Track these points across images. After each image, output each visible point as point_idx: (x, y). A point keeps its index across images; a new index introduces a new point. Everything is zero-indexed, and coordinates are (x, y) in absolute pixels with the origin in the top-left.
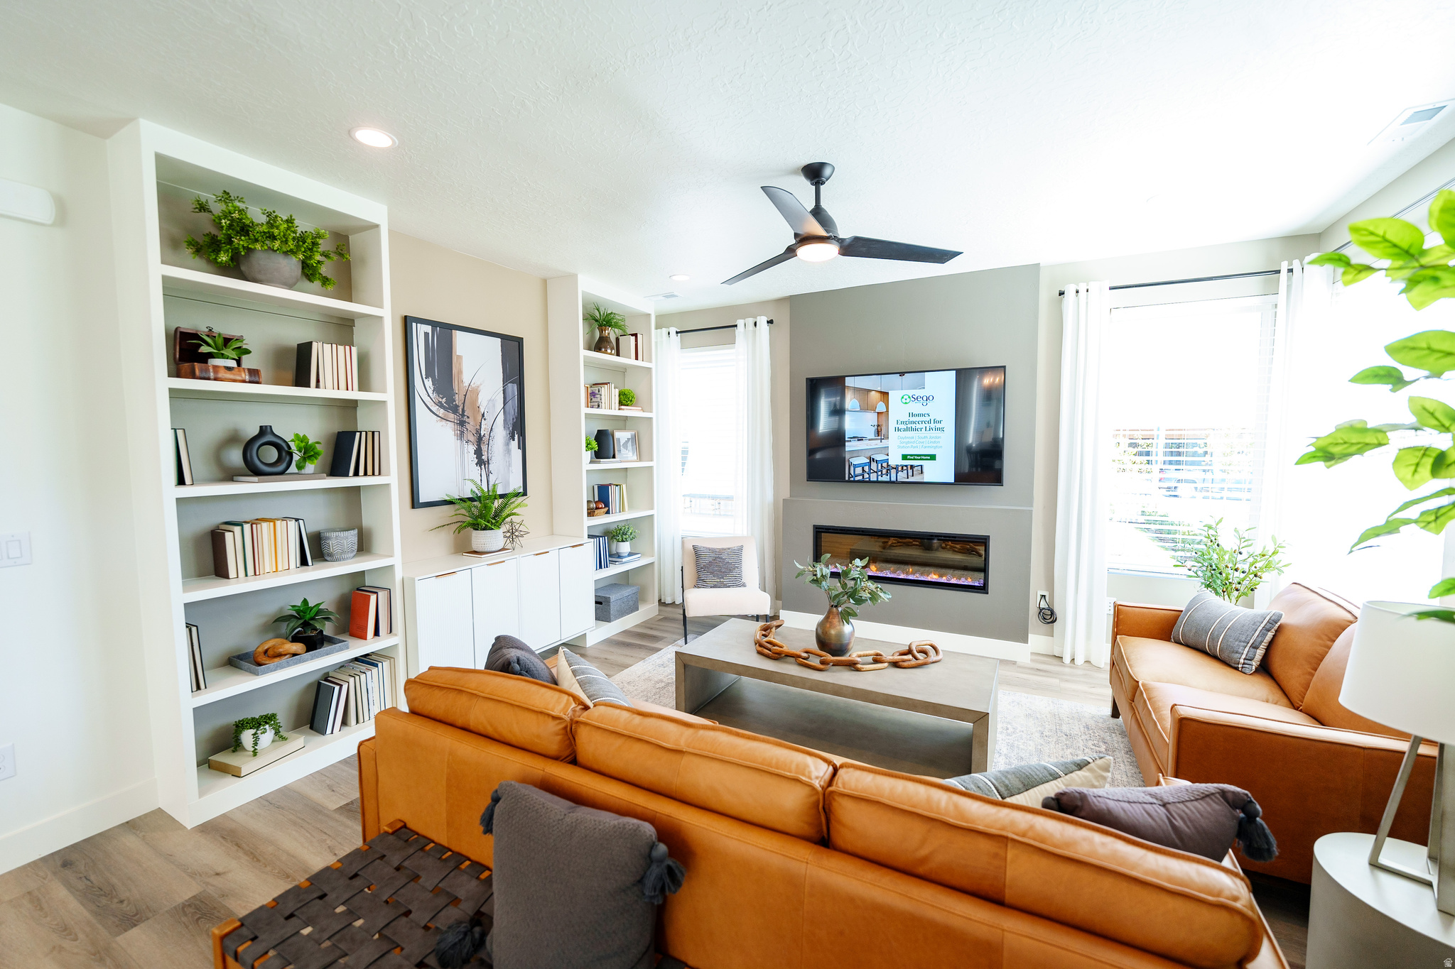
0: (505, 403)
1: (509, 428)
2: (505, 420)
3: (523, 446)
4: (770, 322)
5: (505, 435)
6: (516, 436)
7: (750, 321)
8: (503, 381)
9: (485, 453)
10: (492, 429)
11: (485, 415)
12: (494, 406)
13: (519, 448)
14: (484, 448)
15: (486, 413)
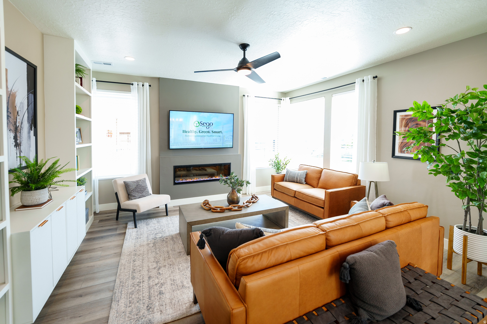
0: (28, 106)
1: (30, 122)
2: (28, 117)
3: (36, 134)
4: (150, 86)
5: (28, 127)
6: (33, 127)
7: (141, 84)
8: (27, 91)
9: (19, 139)
10: (22, 122)
11: (19, 113)
12: (23, 107)
13: (34, 136)
14: (18, 135)
15: (19, 111)
